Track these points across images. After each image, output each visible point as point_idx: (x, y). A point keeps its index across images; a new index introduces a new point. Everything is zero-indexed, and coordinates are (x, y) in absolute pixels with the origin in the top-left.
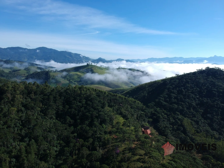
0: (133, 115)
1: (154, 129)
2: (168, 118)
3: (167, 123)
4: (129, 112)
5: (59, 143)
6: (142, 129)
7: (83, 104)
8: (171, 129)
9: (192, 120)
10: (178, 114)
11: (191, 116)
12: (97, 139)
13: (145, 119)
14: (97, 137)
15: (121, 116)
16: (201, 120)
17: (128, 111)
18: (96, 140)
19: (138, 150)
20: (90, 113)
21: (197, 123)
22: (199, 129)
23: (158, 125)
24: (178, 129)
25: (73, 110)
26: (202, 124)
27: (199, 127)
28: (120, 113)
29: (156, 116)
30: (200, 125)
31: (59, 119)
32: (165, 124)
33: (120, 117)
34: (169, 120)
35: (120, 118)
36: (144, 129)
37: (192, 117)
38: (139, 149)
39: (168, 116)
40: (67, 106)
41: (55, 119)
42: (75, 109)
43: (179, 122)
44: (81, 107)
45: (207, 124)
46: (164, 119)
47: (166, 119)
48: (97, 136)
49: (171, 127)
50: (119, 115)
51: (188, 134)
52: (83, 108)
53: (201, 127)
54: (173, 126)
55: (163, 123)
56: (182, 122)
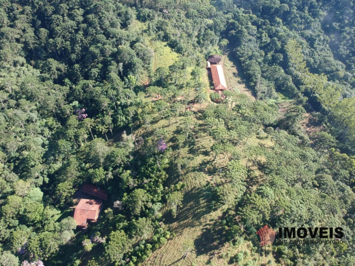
0: (189, 36)
1: (230, 60)
2: (258, 32)
3: (255, 44)
4: (183, 29)
5: (46, 125)
6: (207, 65)
7: (78, 23)
8: (262, 58)
9: (302, 35)
10: (279, 23)
11: (303, 27)
12: (122, 109)
13: (213, 39)
14: (120, 105)
15: (165, 43)
16: (319, 36)
17: (180, 26)
18: (120, 112)
19: (201, 137)
20: (98, 47)
21: (311, 41)
22: (313, 58)
23: (239, 51)
24: (274, 60)
25: (59, 40)
26: (320, 45)
27: (313, 52)
28: (164, 37)
29: (235, 30)
30: (315, 48)
31: (33, 62)
32: (250, 49)
33: (165, 46)
34: (260, 38)
35: (165, 50)
36: (211, 63)
37: (304, 29)
38: (202, 134)
39: (259, 27)
40: (44, 32)
41: (25, 62)
42: (64, 37)
43: (279, 44)
44: (77, 31)
45: (328, 45)
46: (251, 37)
47: (253, 35)
48: (121, 103)
49: (261, 55)
50: (163, 41)
51: (291, 68)
52: (81, 32)
53: (317, 52)
54: (266, 54)
55: (248, 46)
56: (284, 43)
